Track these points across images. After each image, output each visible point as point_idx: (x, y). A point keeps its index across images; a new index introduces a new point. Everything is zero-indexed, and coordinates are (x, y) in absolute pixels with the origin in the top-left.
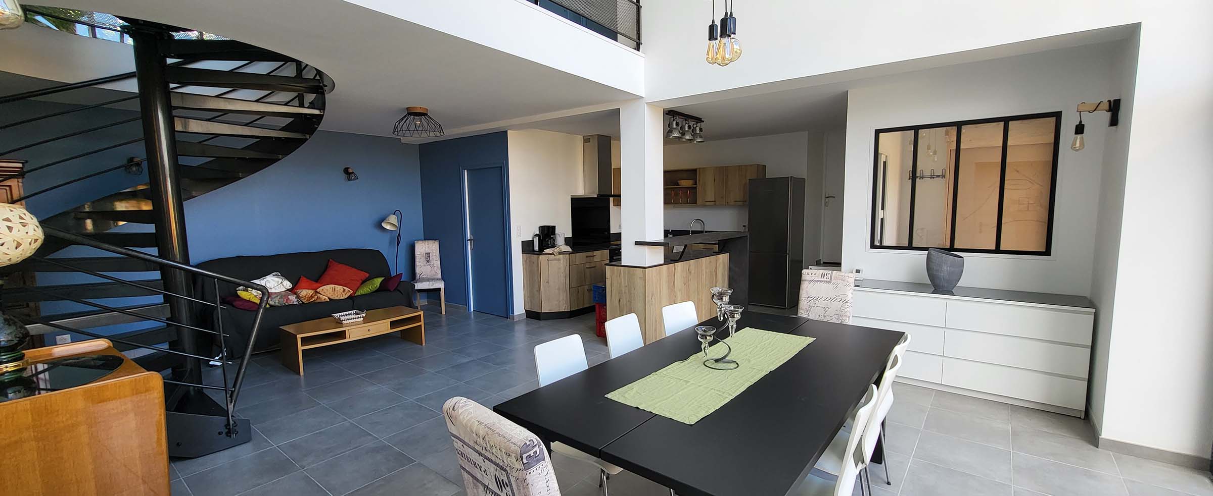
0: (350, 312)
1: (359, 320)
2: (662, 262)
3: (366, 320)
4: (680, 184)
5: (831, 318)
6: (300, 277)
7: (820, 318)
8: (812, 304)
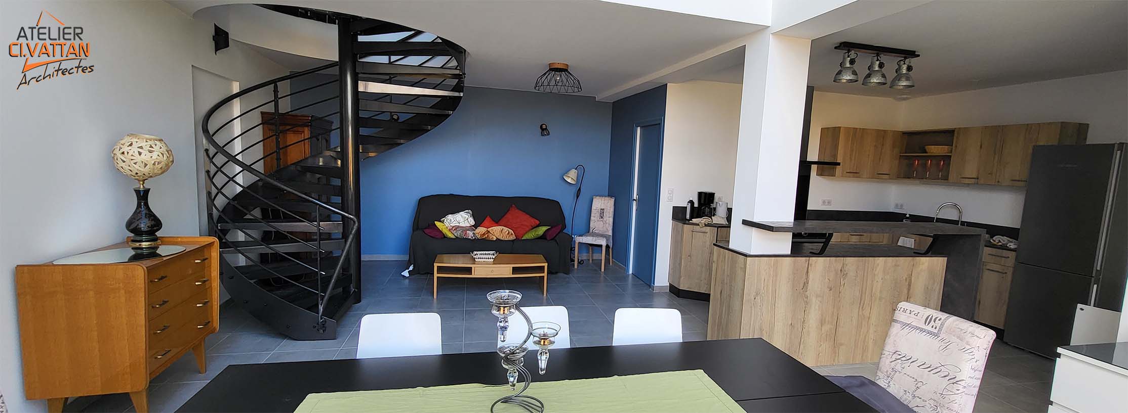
0: (489, 252)
1: (490, 260)
2: (789, 253)
3: (496, 261)
4: (927, 150)
5: (923, 404)
6: (486, 217)
7: (905, 397)
8: (898, 367)
